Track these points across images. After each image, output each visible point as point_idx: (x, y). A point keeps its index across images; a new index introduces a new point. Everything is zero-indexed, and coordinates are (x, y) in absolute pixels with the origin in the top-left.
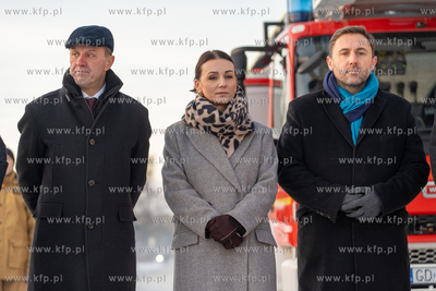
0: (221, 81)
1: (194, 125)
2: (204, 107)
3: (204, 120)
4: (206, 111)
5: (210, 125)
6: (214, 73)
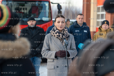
0: (60, 24)
1: (54, 35)
3: (57, 35)
4: (58, 33)
6: (59, 21)
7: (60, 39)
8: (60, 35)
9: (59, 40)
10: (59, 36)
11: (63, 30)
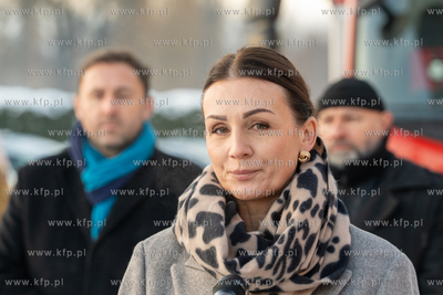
3: (198, 253)
4: (200, 231)
6: (217, 118)
8: (214, 252)
11: (280, 201)
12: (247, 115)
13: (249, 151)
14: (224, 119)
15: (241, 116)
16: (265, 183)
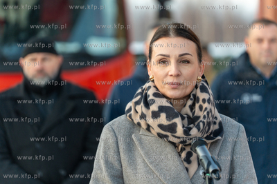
1: (144, 126)
2: (162, 109)
3: (161, 126)
4: (163, 116)
5: (169, 134)
6: (164, 55)
7: (173, 144)
8: (175, 125)
9: (169, 148)
10: (172, 128)
11: (191, 99)
12: (181, 55)
13: (179, 73)
14: (168, 56)
15: (177, 56)
16: (184, 91)
